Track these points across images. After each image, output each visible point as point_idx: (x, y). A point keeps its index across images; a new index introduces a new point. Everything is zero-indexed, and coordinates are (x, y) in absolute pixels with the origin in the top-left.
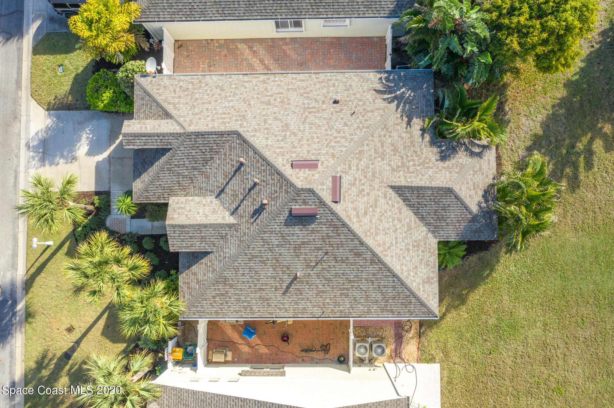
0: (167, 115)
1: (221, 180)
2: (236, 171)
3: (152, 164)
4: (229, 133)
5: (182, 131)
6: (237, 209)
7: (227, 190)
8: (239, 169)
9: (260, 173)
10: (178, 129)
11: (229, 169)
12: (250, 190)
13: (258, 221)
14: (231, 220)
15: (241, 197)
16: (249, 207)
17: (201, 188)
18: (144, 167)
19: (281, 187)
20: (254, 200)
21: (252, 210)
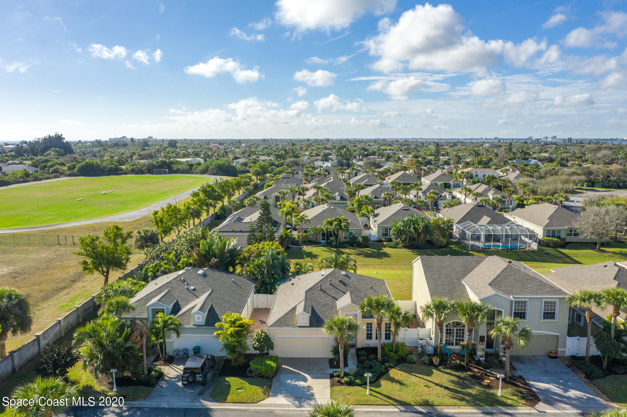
0: (294, 309)
1: (329, 298)
2: (325, 292)
3: (319, 317)
4: (306, 295)
5: (304, 301)
6: (343, 292)
7: (333, 296)
8: (324, 291)
9: (326, 283)
10: (303, 304)
11: (323, 295)
12: (334, 287)
13: (348, 284)
14: (348, 293)
15: (337, 290)
16: (342, 287)
17: (332, 307)
18: (320, 321)
19: (333, 275)
20: (338, 285)
21: (343, 286)
